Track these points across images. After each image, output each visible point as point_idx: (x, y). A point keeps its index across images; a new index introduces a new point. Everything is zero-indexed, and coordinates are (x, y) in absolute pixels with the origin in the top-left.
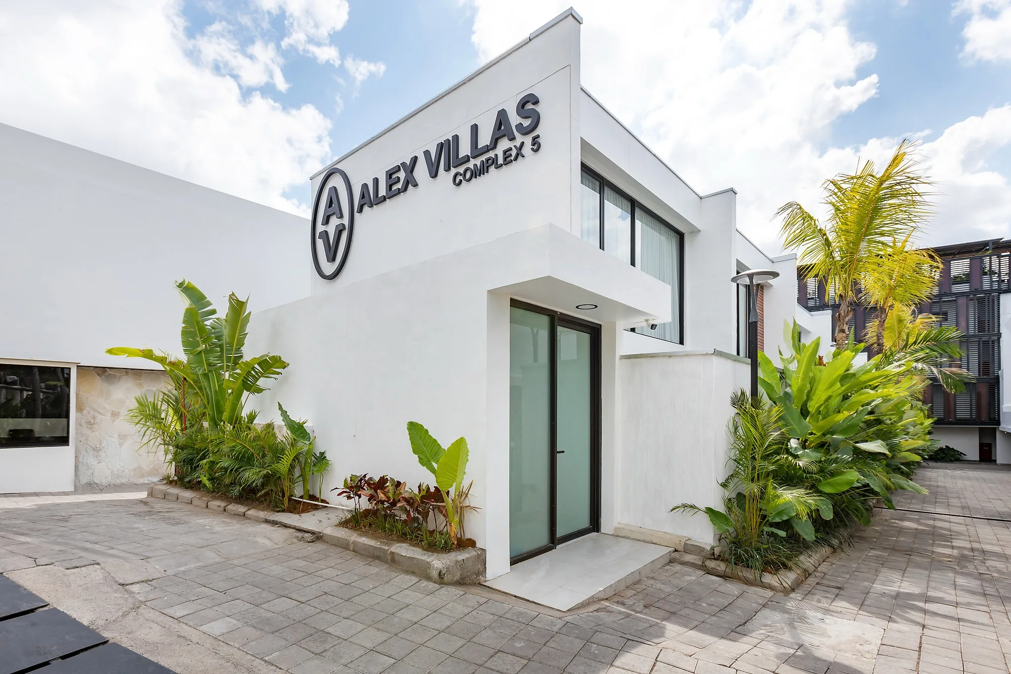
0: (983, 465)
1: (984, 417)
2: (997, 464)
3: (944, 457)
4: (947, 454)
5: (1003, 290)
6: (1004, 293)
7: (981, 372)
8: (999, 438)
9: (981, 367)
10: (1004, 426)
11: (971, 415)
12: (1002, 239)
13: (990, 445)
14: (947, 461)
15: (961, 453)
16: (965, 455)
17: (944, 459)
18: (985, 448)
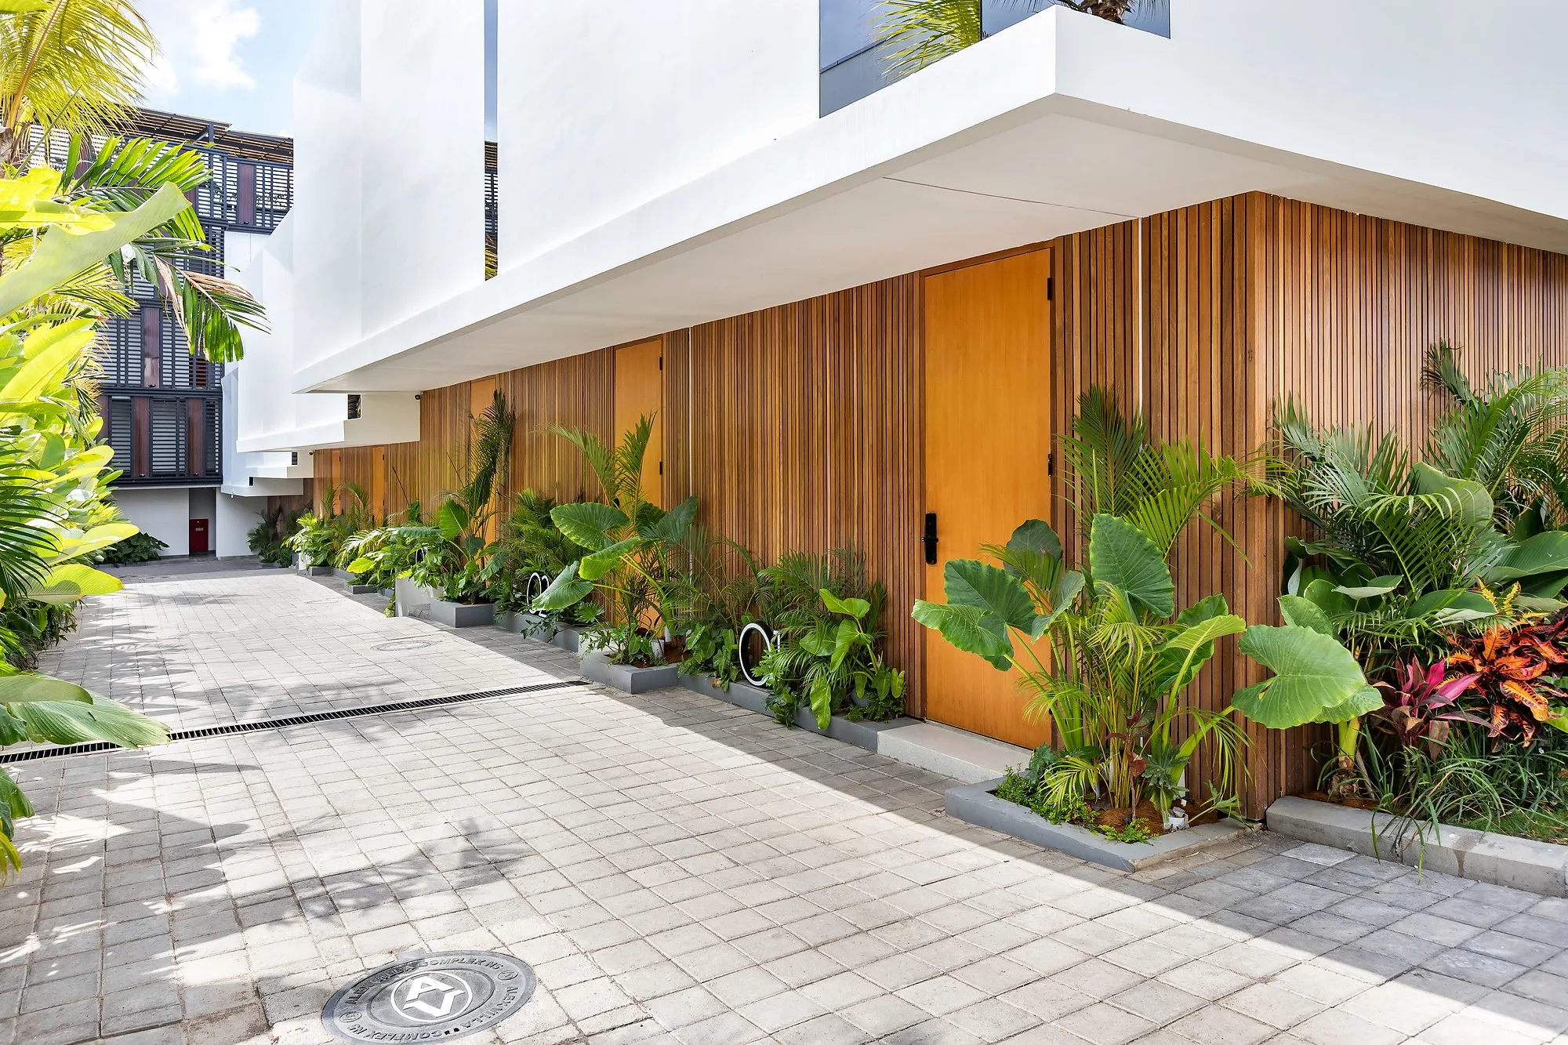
0: (197, 562)
1: (198, 470)
2: (217, 559)
3: (131, 553)
4: (135, 547)
5: (230, 225)
6: (230, 230)
7: (195, 378)
8: (221, 508)
9: (195, 370)
10: (229, 484)
11: (178, 465)
12: (228, 126)
13: (204, 523)
14: (135, 562)
15: (160, 542)
16: (167, 546)
17: (130, 557)
18: (197, 529)
